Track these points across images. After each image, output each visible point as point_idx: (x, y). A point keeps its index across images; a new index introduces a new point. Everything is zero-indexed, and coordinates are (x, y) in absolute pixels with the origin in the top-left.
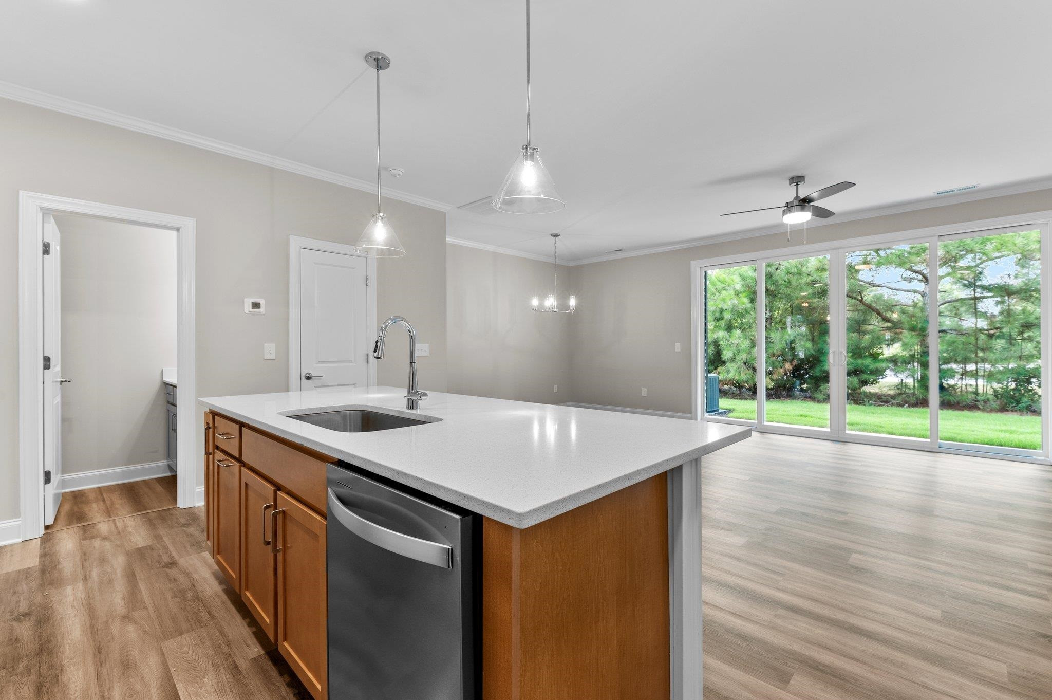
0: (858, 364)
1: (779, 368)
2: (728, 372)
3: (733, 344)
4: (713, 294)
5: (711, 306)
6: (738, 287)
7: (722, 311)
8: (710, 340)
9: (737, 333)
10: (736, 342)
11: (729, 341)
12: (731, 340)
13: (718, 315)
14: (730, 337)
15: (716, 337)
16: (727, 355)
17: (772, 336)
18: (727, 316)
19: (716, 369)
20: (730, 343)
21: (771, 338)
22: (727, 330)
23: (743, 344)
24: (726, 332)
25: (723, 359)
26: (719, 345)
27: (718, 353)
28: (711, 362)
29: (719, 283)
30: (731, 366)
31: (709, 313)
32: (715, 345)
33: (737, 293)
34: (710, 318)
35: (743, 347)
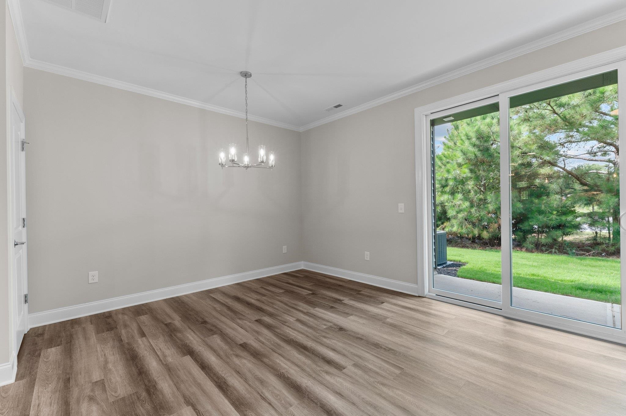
0: (561, 220)
1: (494, 224)
2: (452, 226)
3: (456, 205)
4: (440, 167)
5: (438, 176)
6: (460, 160)
7: (447, 180)
8: (437, 202)
9: (460, 196)
10: (458, 203)
11: (452, 202)
12: (454, 201)
13: (443, 182)
14: (453, 199)
15: (442, 200)
16: (451, 213)
17: (488, 198)
18: (451, 183)
19: (443, 223)
20: (453, 204)
21: (487, 199)
22: (451, 194)
23: (465, 204)
24: (450, 196)
25: (448, 217)
26: (445, 206)
27: (444, 212)
28: (439, 218)
29: (444, 159)
30: (454, 221)
31: (436, 182)
32: (442, 206)
33: (460, 165)
34: (437, 186)
35: (464, 206)
